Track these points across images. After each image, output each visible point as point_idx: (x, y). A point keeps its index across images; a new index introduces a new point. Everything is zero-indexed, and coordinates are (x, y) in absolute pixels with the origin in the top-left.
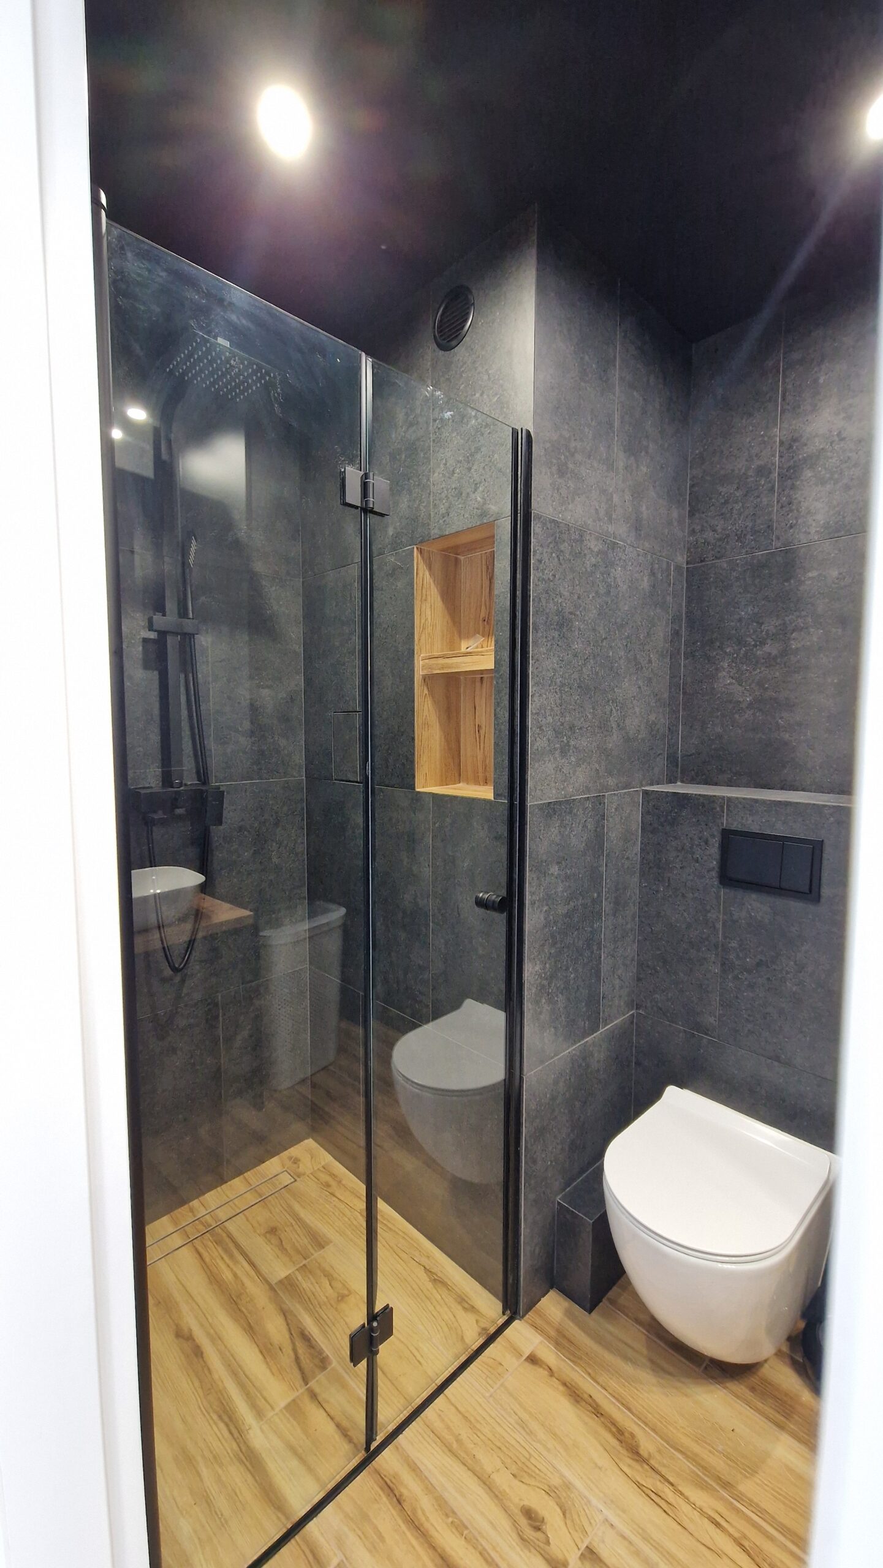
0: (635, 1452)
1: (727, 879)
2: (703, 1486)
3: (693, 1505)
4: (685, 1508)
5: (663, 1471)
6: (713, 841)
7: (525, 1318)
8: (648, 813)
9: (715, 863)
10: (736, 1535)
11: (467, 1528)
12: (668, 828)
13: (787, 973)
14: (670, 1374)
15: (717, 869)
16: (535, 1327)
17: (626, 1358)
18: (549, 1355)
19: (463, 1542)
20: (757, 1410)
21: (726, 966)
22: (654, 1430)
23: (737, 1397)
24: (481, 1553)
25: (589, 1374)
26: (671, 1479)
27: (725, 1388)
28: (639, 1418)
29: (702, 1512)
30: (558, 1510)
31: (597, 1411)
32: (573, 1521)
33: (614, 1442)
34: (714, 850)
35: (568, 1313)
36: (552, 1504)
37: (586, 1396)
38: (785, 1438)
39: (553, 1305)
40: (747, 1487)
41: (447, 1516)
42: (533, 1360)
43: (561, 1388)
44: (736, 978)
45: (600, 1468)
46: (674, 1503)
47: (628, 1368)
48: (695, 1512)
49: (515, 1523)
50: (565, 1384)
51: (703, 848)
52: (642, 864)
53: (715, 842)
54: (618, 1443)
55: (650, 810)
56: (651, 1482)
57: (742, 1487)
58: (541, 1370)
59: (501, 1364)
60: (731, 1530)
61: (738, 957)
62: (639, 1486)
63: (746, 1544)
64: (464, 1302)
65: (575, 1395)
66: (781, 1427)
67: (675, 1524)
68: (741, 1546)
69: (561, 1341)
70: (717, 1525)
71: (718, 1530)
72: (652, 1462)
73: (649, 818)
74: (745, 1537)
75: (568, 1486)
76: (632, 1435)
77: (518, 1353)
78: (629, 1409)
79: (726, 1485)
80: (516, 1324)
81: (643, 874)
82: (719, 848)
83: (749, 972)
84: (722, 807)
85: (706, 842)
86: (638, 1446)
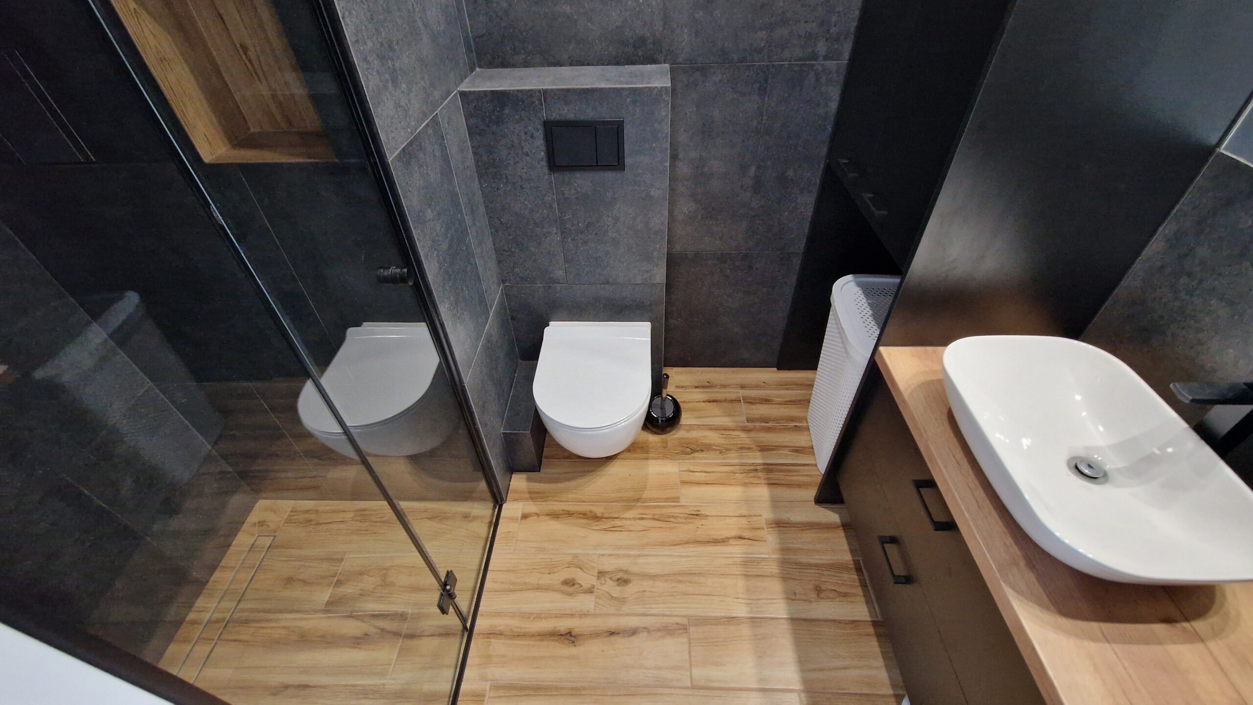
0: (596, 518)
1: (553, 165)
2: (630, 508)
3: (630, 519)
4: (628, 522)
5: (611, 515)
6: (536, 134)
7: (508, 500)
8: (471, 116)
9: (543, 154)
10: (651, 516)
11: (542, 614)
12: (494, 128)
13: (608, 226)
14: (592, 471)
15: (545, 159)
16: (515, 500)
17: (569, 480)
18: (531, 507)
19: (544, 620)
20: (635, 459)
21: (564, 233)
22: (599, 502)
23: (624, 459)
24: (555, 617)
25: (556, 501)
26: (616, 516)
27: (618, 459)
28: (589, 502)
29: (634, 519)
30: (578, 569)
31: (570, 514)
32: (586, 568)
33: (585, 521)
34: (540, 141)
35: (529, 480)
36: (573, 570)
37: (561, 512)
38: (651, 462)
39: (519, 482)
40: (646, 494)
41: (529, 618)
42: (525, 517)
43: (547, 518)
44: (573, 240)
45: (585, 537)
46: (622, 525)
47: (573, 483)
48: (632, 521)
49: (562, 592)
50: (548, 515)
51: (530, 142)
52: (477, 166)
53: (540, 135)
54: (586, 520)
55: (473, 112)
56: (608, 524)
57: (644, 496)
58: (532, 518)
59: (510, 532)
60: (648, 516)
62: (605, 530)
63: (656, 517)
64: (466, 517)
65: (555, 515)
66: (647, 459)
67: (626, 533)
68: (655, 519)
69: (534, 496)
70: (642, 519)
71: (644, 521)
72: (605, 516)
73: (473, 121)
74: (655, 515)
75: (576, 556)
76: (591, 512)
77: (514, 519)
78: (584, 502)
79: (638, 500)
80: (505, 506)
82: (544, 139)
84: (540, 100)
85: (532, 137)
86: (595, 515)
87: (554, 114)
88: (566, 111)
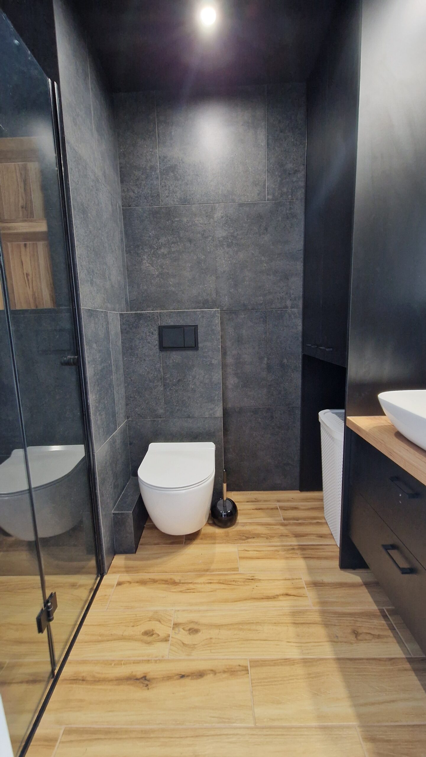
0: (175, 583)
1: (162, 348)
2: (201, 576)
3: (201, 583)
4: (199, 586)
5: (186, 581)
6: (155, 332)
7: (108, 573)
8: (124, 324)
9: (157, 342)
10: (217, 581)
11: (122, 660)
12: (134, 330)
13: (190, 381)
14: (174, 552)
15: (158, 345)
16: (114, 573)
17: (157, 558)
18: (126, 577)
19: (123, 666)
20: (206, 544)
21: (165, 385)
22: (177, 572)
23: (198, 544)
24: (134, 663)
25: (146, 572)
26: (190, 582)
27: (194, 544)
28: (170, 572)
29: (204, 583)
30: (157, 622)
31: (154, 581)
32: (164, 621)
33: (166, 586)
34: (156, 336)
35: (126, 559)
36: (153, 622)
37: (148, 580)
38: (217, 545)
39: (119, 560)
40: (213, 567)
41: (111, 664)
42: (119, 584)
43: (137, 584)
44: (170, 389)
45: (165, 597)
46: (194, 587)
47: (159, 560)
48: (202, 585)
49: (142, 641)
50: (137, 582)
51: (151, 336)
52: (123, 349)
53: (156, 333)
54: (167, 585)
55: (125, 323)
56: (184, 587)
57: (212, 568)
58: (125, 585)
59: (106, 595)
60: (215, 581)
61: (170, 381)
62: (181, 592)
63: (221, 581)
64: (74, 586)
65: (143, 583)
66: (214, 543)
67: (198, 593)
68: (220, 583)
69: (128, 570)
70: (211, 583)
71: (212, 584)
72: (182, 581)
73: (124, 326)
74: (220, 580)
75: (156, 612)
76: (171, 579)
77: (112, 586)
78: (166, 572)
79: (207, 570)
80: (105, 577)
81: (124, 354)
82: (158, 335)
83: (175, 385)
84: (158, 317)
85: (152, 334)
86: (175, 581)
87: (164, 323)
88: (170, 321)
